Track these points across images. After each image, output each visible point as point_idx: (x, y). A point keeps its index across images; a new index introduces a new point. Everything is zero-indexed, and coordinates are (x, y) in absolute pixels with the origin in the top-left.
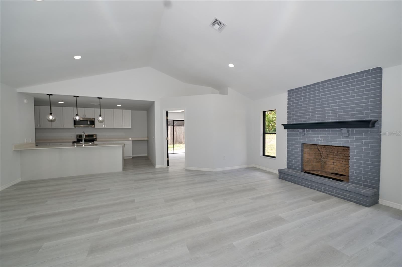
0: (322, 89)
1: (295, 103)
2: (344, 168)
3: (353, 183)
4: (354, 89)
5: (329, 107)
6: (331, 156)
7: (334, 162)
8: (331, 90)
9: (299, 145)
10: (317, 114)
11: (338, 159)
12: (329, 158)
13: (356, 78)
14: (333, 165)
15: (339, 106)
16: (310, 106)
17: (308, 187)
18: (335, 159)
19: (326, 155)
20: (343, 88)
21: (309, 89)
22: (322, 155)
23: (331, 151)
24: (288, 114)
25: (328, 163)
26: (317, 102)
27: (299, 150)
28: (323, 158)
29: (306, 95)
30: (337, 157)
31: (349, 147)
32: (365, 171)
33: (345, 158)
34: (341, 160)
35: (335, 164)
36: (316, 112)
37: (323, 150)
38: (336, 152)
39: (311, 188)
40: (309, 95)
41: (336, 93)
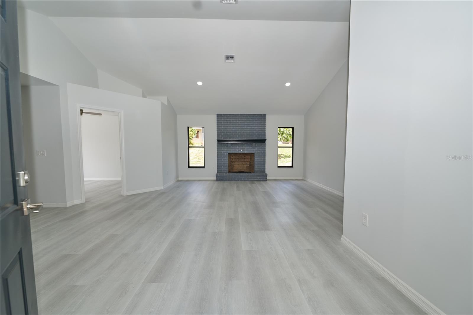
0: (240, 119)
1: (222, 125)
2: (243, 167)
3: (256, 172)
5: (244, 130)
6: (237, 161)
7: (238, 165)
8: (245, 121)
9: (226, 154)
10: (238, 134)
11: (241, 162)
12: (236, 162)
13: (257, 117)
14: (238, 166)
15: (249, 130)
16: (234, 128)
17: (239, 181)
18: (239, 162)
19: (234, 161)
20: (251, 121)
21: (232, 117)
22: (232, 161)
23: (237, 158)
24: (217, 132)
25: (235, 165)
26: (237, 127)
27: (226, 158)
28: (232, 163)
29: (231, 121)
30: (240, 161)
31: (254, 154)
32: (261, 165)
33: (244, 161)
34: (242, 162)
36: (237, 133)
37: (233, 158)
38: (240, 158)
40: (232, 121)
41: (248, 123)
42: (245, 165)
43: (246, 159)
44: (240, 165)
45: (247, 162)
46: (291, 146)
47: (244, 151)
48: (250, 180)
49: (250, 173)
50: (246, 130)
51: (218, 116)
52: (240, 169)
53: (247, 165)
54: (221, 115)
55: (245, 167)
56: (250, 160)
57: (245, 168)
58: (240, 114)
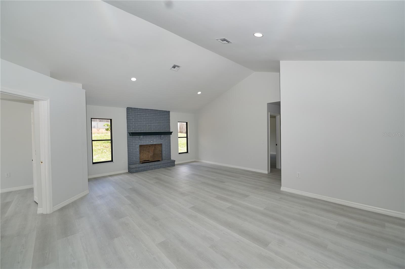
0: (150, 113)
1: (133, 118)
2: (148, 157)
3: (164, 160)
4: (163, 118)
5: (153, 124)
7: (143, 155)
8: (154, 115)
9: (138, 146)
10: (148, 127)
11: (146, 152)
12: (141, 153)
13: (163, 113)
15: (157, 124)
16: (144, 122)
18: (144, 153)
20: (159, 116)
21: (143, 111)
23: (143, 149)
26: (147, 120)
27: (138, 149)
29: (141, 115)
31: (162, 144)
32: (167, 153)
34: (147, 152)
35: (144, 155)
39: (154, 169)
40: (143, 115)
41: (156, 117)
42: (149, 155)
43: (151, 149)
44: (145, 155)
45: (150, 152)
46: (186, 136)
47: (154, 142)
48: (163, 168)
49: (159, 161)
50: (155, 124)
51: (128, 109)
52: (145, 158)
53: (151, 154)
54: (132, 108)
55: (150, 156)
56: (154, 149)
57: (149, 158)
58: (150, 109)
